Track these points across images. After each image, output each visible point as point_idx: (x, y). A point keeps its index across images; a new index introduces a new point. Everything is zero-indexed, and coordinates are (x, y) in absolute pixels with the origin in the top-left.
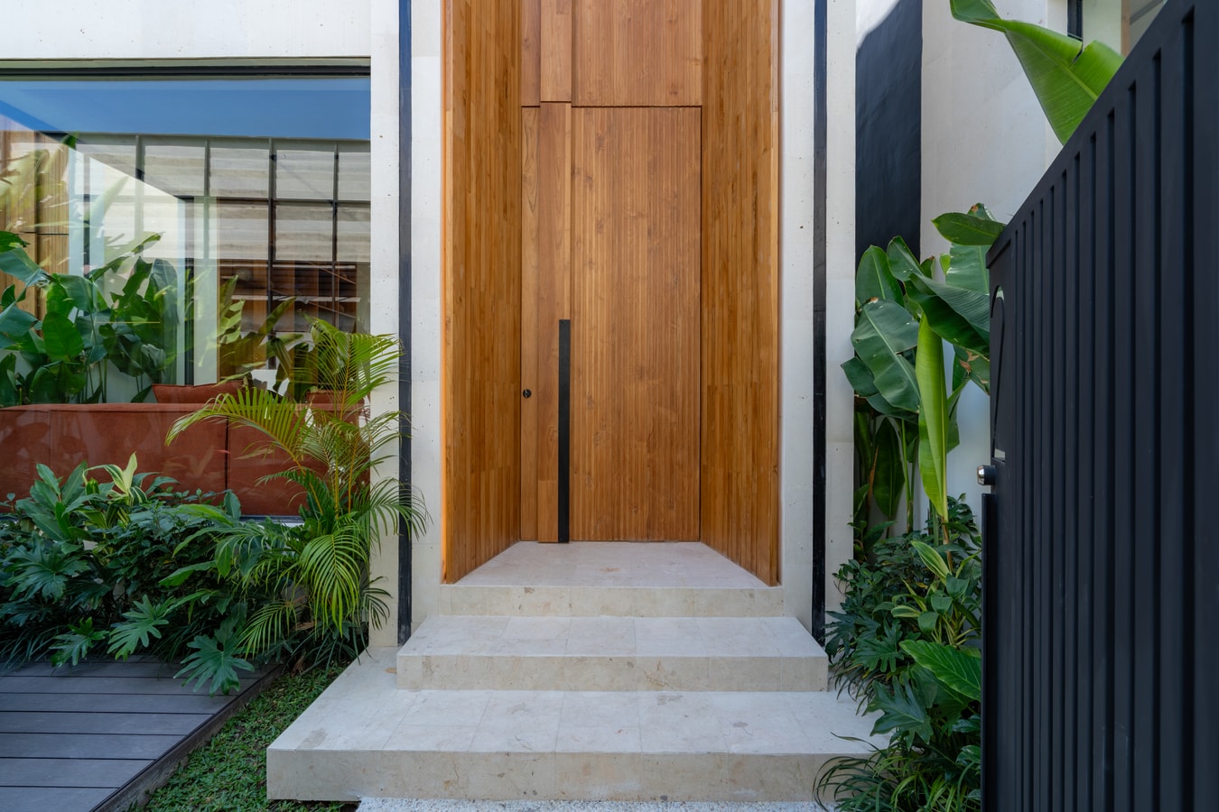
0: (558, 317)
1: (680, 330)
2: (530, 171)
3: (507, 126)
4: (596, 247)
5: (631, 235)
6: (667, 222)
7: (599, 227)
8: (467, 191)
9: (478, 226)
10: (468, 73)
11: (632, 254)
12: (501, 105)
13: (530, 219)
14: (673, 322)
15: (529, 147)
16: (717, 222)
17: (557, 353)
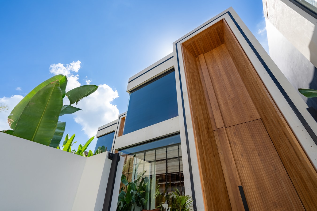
0: (238, 185)
1: (284, 187)
2: (219, 144)
3: (210, 136)
4: (243, 161)
5: (253, 156)
6: (263, 151)
7: (242, 155)
8: (203, 154)
9: (207, 162)
11: (255, 162)
12: (208, 132)
13: (222, 157)
14: (280, 184)
15: (217, 139)
16: (280, 148)
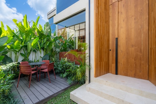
1: (143, 37)
2: (111, 15)
3: (106, 9)
4: (123, 25)
5: (131, 20)
7: (124, 21)
8: (98, 21)
9: (100, 26)
10: (98, 3)
11: (131, 24)
12: (105, 6)
13: (111, 23)
14: (141, 35)
15: (111, 11)
17: (115, 43)
